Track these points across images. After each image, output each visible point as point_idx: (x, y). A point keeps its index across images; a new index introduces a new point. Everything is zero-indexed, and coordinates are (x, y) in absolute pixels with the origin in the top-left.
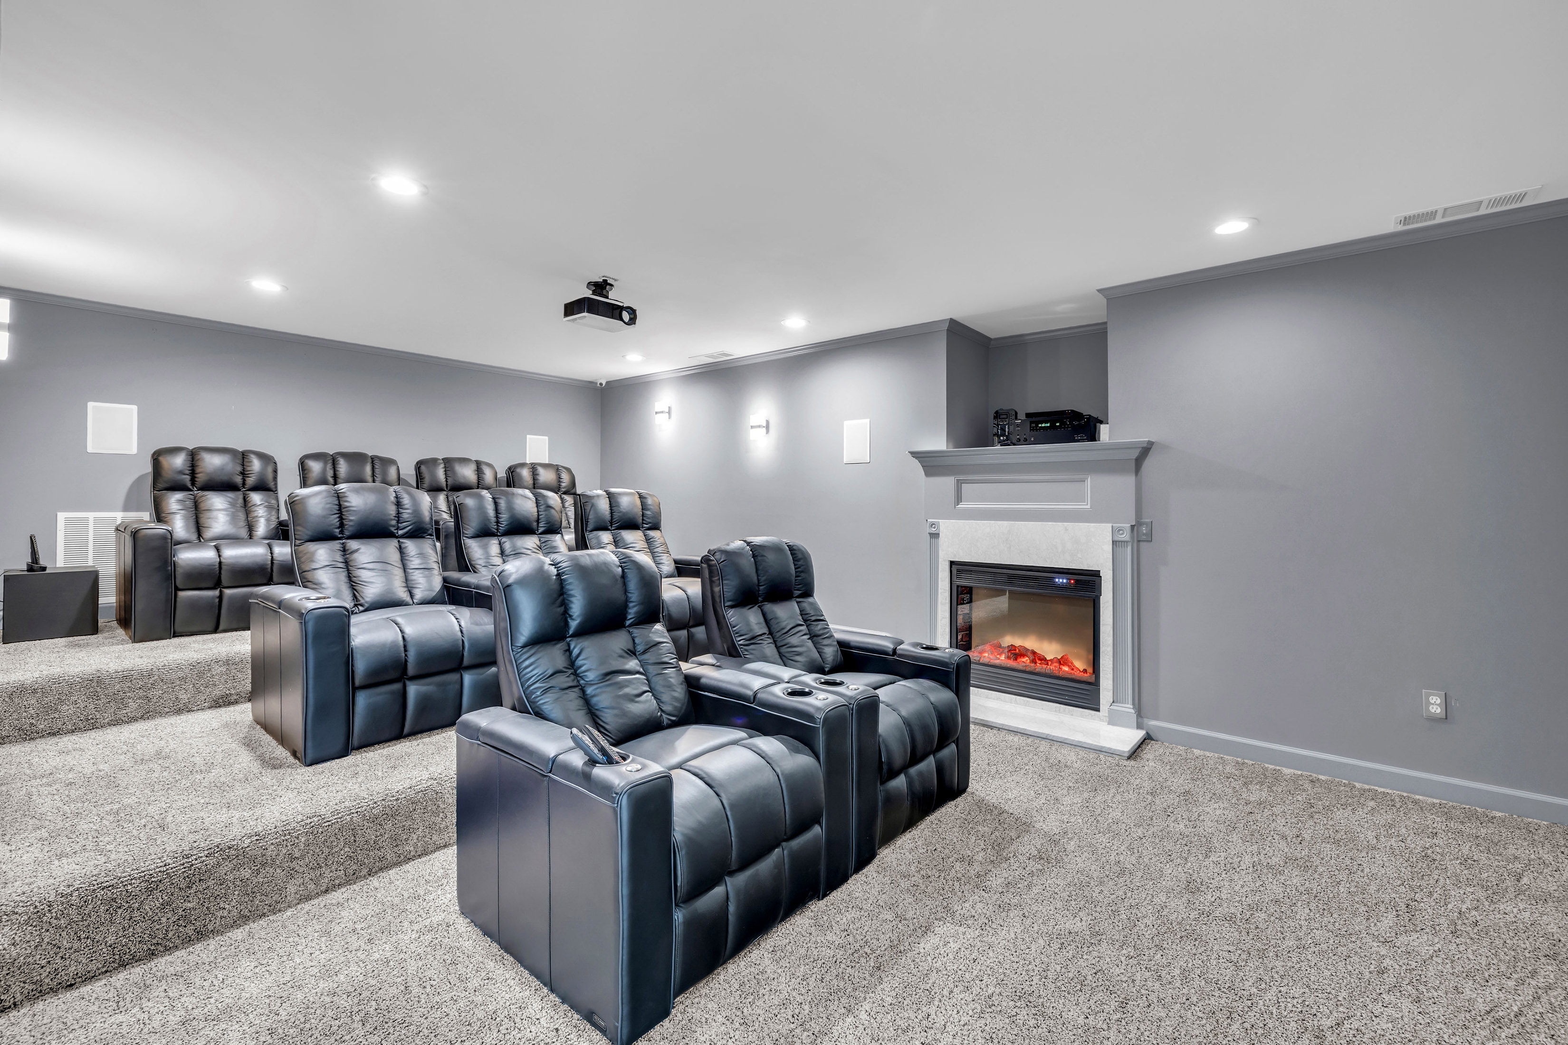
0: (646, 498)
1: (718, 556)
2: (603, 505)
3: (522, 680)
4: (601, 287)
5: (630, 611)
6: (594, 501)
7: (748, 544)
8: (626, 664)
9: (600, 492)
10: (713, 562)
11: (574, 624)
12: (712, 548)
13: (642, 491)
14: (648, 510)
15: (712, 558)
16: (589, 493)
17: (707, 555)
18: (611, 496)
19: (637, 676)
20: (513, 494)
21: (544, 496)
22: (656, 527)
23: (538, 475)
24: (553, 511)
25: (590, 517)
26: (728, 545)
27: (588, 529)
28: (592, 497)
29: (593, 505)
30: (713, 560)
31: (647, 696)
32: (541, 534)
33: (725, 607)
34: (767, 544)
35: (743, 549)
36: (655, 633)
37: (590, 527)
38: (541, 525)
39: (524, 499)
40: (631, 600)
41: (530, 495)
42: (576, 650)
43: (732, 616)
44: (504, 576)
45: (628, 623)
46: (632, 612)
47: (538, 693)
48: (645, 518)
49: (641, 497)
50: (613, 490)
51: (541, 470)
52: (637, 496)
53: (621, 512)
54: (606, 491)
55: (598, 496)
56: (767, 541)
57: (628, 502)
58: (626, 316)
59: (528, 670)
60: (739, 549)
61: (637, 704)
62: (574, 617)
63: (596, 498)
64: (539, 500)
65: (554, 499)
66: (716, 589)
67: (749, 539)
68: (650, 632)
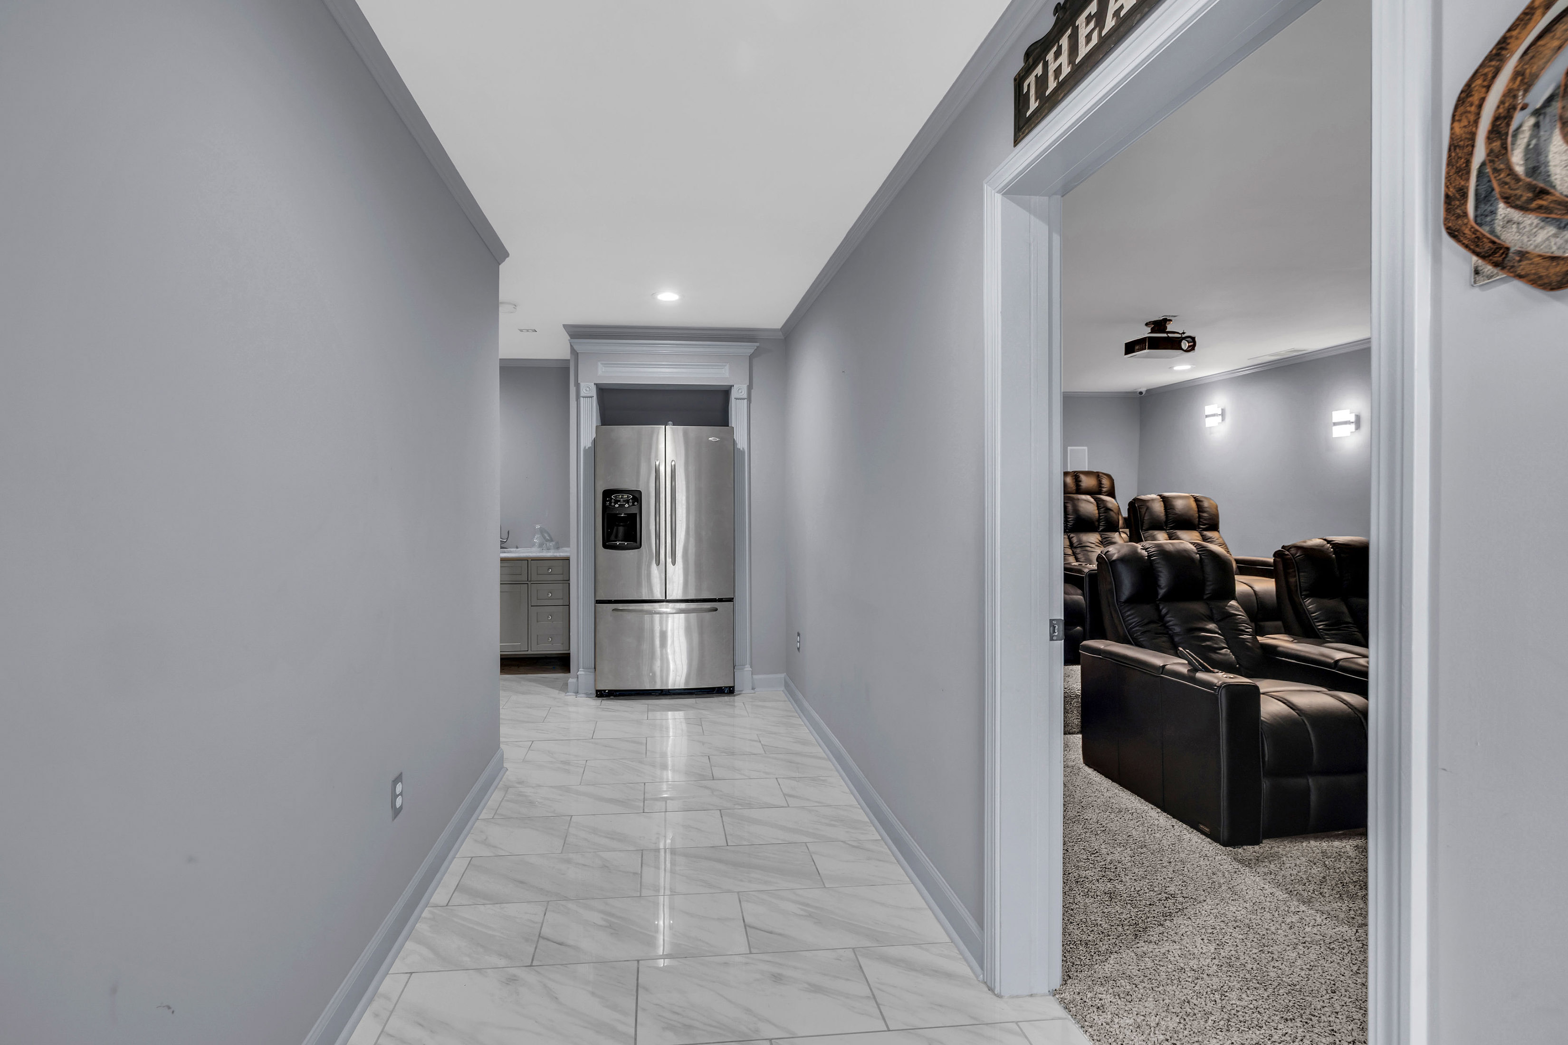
0: (1201, 501)
1: (1293, 551)
2: (1158, 508)
3: (1126, 624)
4: (1159, 325)
5: (1207, 588)
6: (1149, 504)
7: (1329, 542)
8: (1206, 625)
9: (1154, 496)
10: (1289, 557)
11: (1162, 592)
12: (1286, 544)
13: (1197, 495)
14: (1204, 512)
15: (1287, 553)
16: (1143, 497)
17: (1279, 551)
18: (1165, 500)
19: (1217, 635)
20: (1078, 499)
21: (1103, 501)
22: (1214, 525)
23: (1080, 481)
24: (1112, 513)
25: (1146, 518)
26: (1305, 542)
27: (1144, 528)
28: (1147, 501)
29: (1148, 508)
30: (1288, 555)
31: (1226, 651)
32: (1101, 531)
33: (1301, 595)
34: (1350, 543)
35: (1323, 546)
36: (1230, 606)
37: (1145, 526)
38: (1101, 524)
39: (1089, 503)
40: (1208, 579)
41: (1092, 500)
42: (1164, 610)
43: (1310, 604)
44: (1108, 555)
45: (1205, 597)
46: (1209, 589)
47: (1139, 633)
48: (1201, 520)
49: (1197, 500)
50: (1166, 494)
51: (1083, 478)
52: (1192, 499)
53: (1176, 514)
54: (1160, 496)
55: (1153, 500)
56: (1352, 541)
57: (1182, 503)
58: (1185, 345)
59: (1130, 618)
60: (1317, 546)
61: (1217, 655)
62: (1162, 587)
63: (1151, 502)
64: (1100, 504)
65: (1112, 503)
66: (1292, 580)
67: (1330, 538)
68: (1226, 606)
